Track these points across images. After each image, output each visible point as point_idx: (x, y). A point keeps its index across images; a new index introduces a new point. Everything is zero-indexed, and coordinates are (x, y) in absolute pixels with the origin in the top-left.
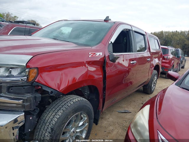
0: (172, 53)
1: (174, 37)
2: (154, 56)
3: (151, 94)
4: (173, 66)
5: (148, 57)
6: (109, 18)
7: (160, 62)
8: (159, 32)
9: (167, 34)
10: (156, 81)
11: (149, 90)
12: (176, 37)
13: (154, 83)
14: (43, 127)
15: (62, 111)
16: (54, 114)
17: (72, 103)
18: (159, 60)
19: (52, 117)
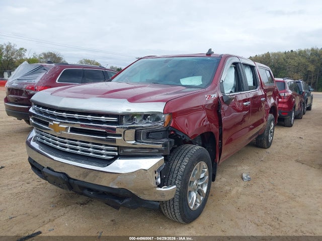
0: (291, 88)
1: (289, 60)
2: (268, 94)
3: (268, 148)
4: (295, 108)
5: (262, 96)
6: (212, 51)
7: (276, 103)
8: (263, 56)
9: (276, 58)
10: (274, 129)
11: (265, 142)
12: (292, 61)
13: (271, 132)
14: (171, 176)
15: (188, 158)
16: (180, 162)
17: (195, 150)
18: (275, 99)
19: (178, 165)
